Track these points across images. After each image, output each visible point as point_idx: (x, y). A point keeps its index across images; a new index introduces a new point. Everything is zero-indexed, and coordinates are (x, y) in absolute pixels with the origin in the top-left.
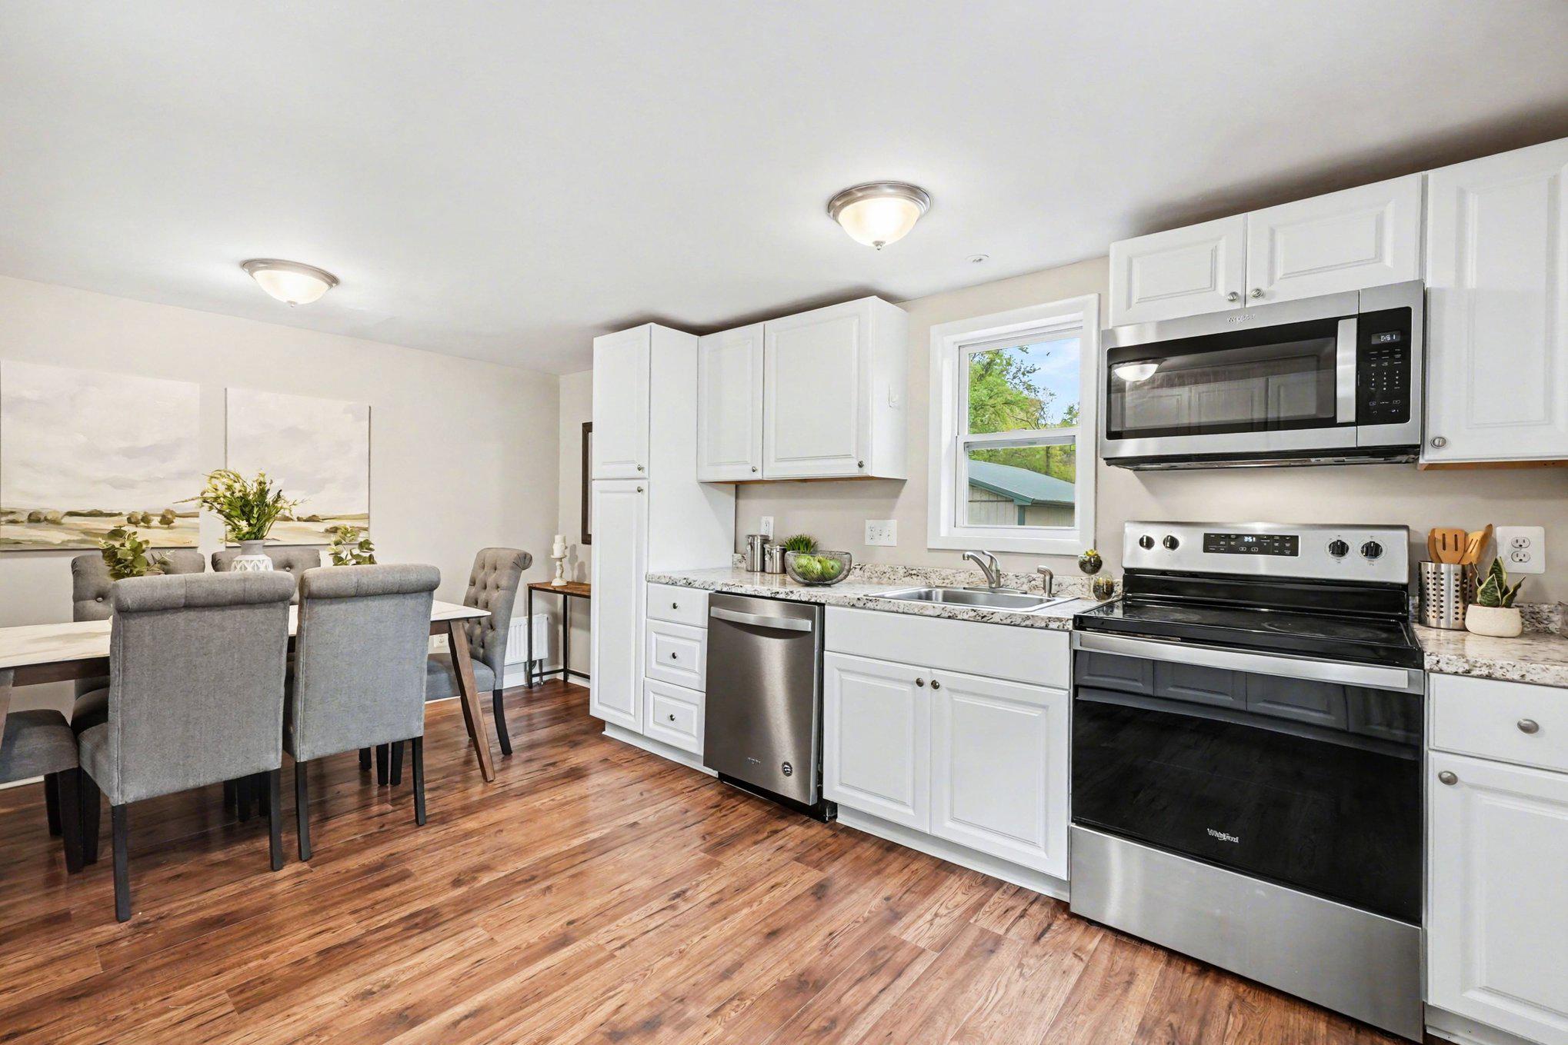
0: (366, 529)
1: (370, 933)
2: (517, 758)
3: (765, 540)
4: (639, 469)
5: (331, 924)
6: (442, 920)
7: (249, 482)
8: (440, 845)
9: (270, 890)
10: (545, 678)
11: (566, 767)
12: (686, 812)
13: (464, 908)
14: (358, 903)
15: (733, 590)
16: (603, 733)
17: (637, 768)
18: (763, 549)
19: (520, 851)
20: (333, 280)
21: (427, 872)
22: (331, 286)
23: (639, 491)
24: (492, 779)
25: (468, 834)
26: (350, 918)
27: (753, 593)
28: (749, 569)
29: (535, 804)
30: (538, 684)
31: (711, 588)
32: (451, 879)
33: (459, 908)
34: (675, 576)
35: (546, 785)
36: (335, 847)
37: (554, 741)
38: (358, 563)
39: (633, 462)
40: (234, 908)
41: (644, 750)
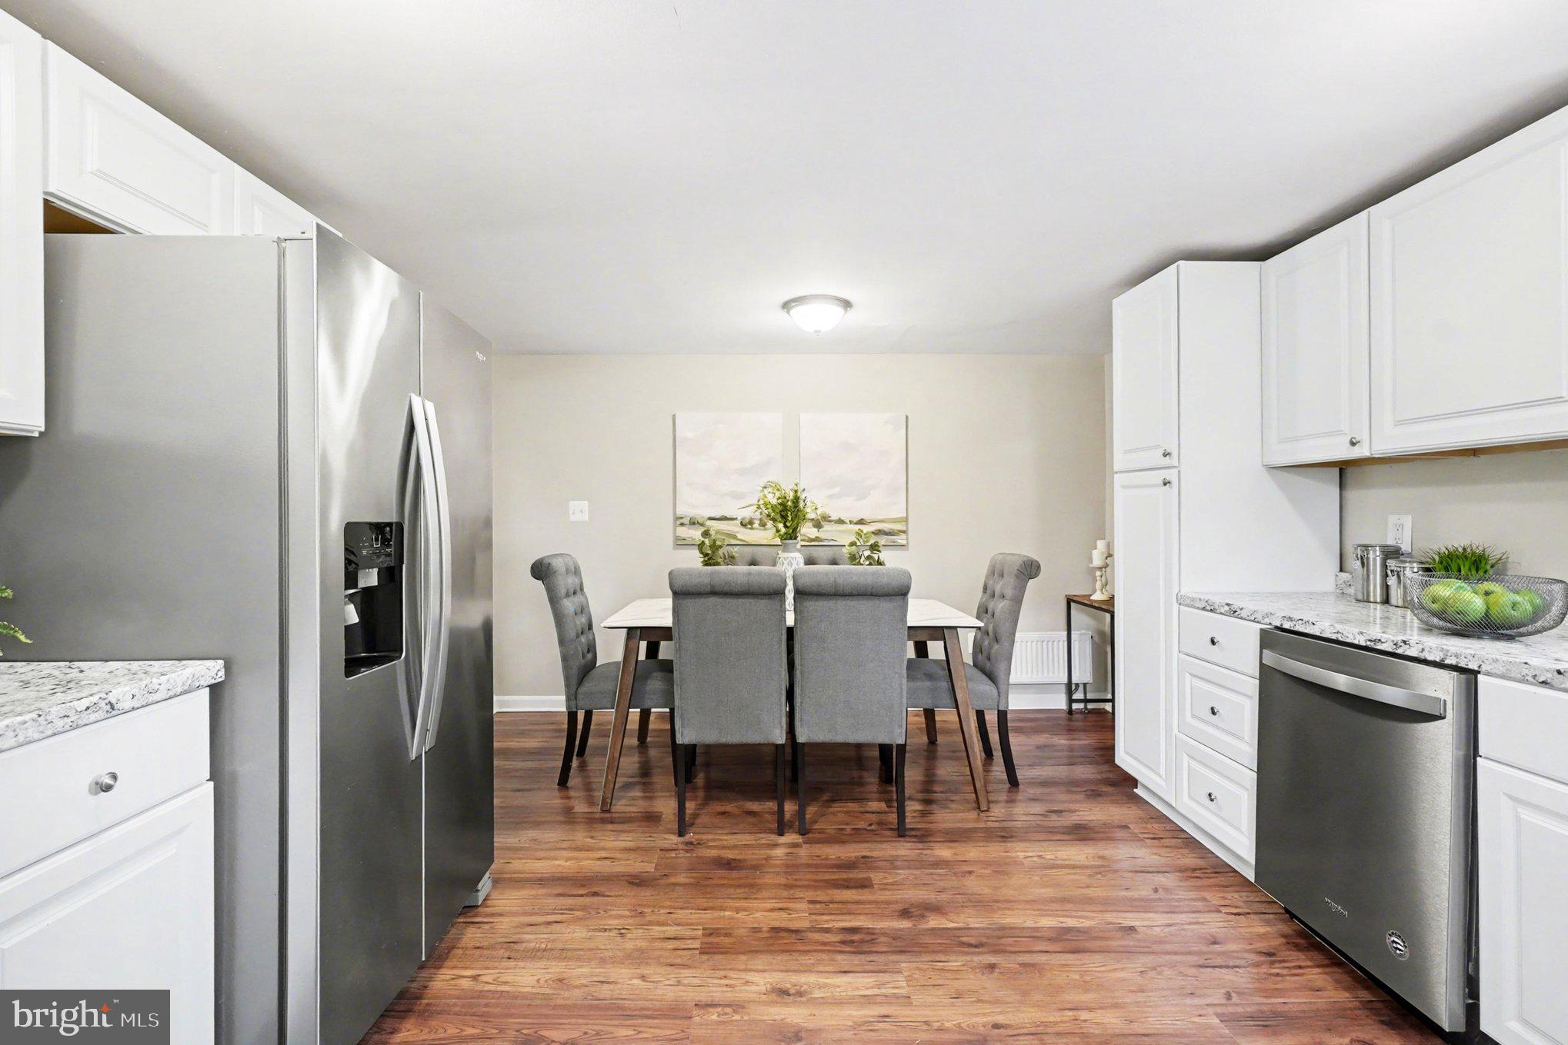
0: (904, 532)
1: (814, 930)
2: (1025, 791)
3: (1392, 553)
4: (1165, 455)
5: (790, 905)
6: (875, 949)
7: (787, 491)
8: (910, 864)
9: (768, 852)
10: (1090, 706)
11: (1074, 819)
12: (1215, 943)
13: (900, 947)
14: (821, 895)
15: (1300, 628)
16: (1135, 790)
17: (1163, 851)
18: (1385, 566)
19: (981, 904)
20: (847, 304)
21: (885, 889)
22: (846, 311)
23: (1165, 484)
24: (985, 809)
25: (939, 863)
26: (803, 906)
27: (1334, 637)
28: (1360, 597)
29: (1019, 854)
30: (1080, 712)
31: (1267, 620)
32: (900, 907)
33: (895, 943)
34: (1217, 600)
35: (1041, 836)
36: (828, 831)
37: (1072, 785)
38: (870, 564)
39: (1157, 447)
40: (739, 857)
41: (1184, 831)
